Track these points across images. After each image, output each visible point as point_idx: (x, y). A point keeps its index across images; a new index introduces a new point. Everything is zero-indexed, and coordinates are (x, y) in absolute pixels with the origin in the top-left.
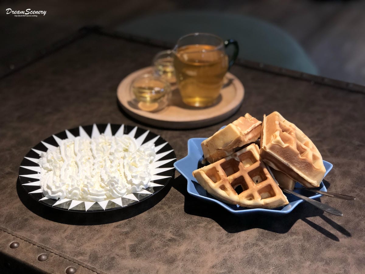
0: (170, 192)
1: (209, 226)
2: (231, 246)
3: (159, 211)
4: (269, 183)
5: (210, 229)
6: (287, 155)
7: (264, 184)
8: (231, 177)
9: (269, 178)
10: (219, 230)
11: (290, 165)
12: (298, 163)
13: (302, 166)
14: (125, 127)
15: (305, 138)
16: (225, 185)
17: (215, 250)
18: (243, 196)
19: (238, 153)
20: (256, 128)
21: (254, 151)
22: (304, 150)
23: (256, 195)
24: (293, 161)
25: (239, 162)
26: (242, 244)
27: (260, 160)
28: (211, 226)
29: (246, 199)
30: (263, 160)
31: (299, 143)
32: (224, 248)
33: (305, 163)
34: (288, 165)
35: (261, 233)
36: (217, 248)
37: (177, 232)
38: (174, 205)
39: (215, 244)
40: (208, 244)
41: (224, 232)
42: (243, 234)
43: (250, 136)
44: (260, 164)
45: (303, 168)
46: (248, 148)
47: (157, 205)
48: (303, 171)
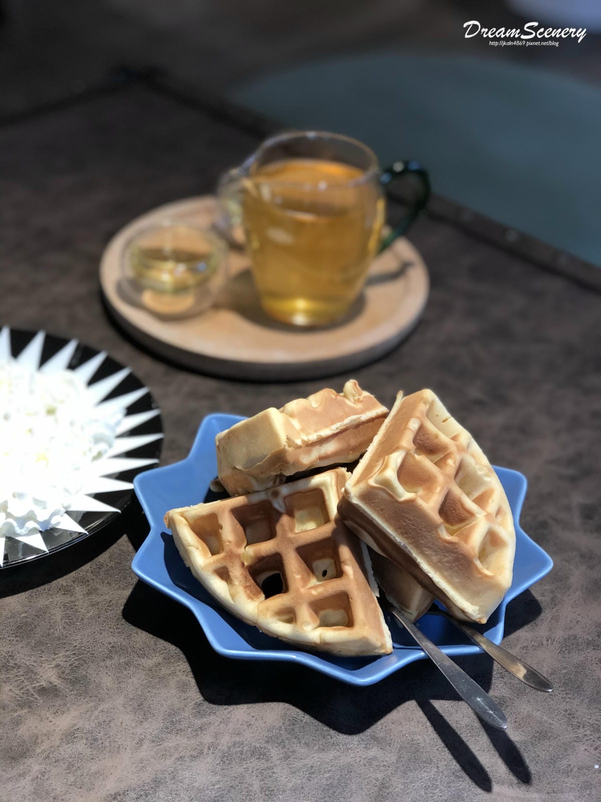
0: (114, 548)
1: (164, 671)
2: (193, 741)
3: (59, 599)
4: (343, 588)
5: (162, 679)
6: (406, 522)
7: (333, 586)
8: (250, 552)
9: (347, 575)
10: (183, 687)
11: (412, 551)
12: (435, 551)
13: (446, 559)
14: (78, 349)
15: (487, 479)
16: (230, 569)
17: (146, 745)
18: (267, 609)
19: (285, 490)
20: (361, 427)
21: (330, 490)
22: (467, 515)
23: (305, 613)
24: (422, 542)
25: (280, 515)
26: (225, 741)
27: (337, 521)
28: (169, 672)
29: (277, 617)
30: (345, 522)
31: (457, 491)
32: (171, 745)
33: (453, 552)
34: (406, 550)
35: (290, 720)
36: (153, 742)
37: (74, 669)
38: (103, 588)
39: (153, 726)
40: (133, 725)
41: (194, 694)
42: (241, 712)
43: (330, 448)
44: (335, 532)
45: (447, 564)
46: (317, 480)
47: (62, 581)
48: (446, 573)
